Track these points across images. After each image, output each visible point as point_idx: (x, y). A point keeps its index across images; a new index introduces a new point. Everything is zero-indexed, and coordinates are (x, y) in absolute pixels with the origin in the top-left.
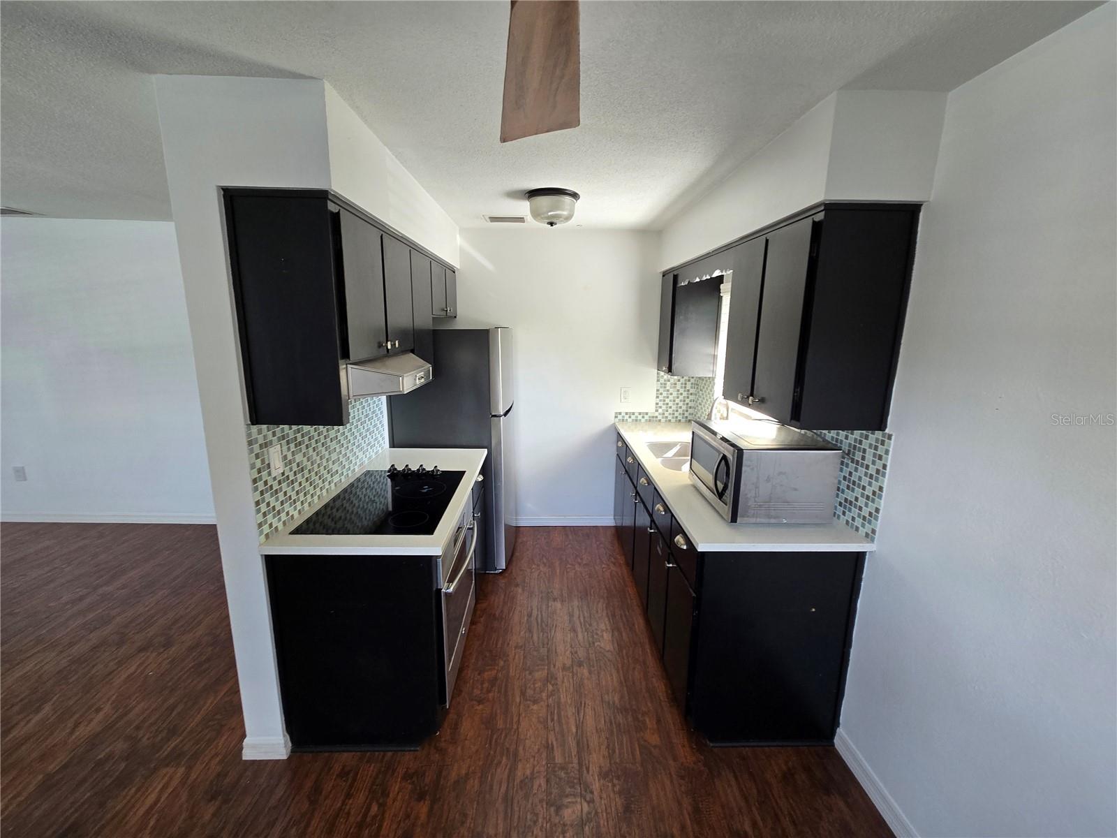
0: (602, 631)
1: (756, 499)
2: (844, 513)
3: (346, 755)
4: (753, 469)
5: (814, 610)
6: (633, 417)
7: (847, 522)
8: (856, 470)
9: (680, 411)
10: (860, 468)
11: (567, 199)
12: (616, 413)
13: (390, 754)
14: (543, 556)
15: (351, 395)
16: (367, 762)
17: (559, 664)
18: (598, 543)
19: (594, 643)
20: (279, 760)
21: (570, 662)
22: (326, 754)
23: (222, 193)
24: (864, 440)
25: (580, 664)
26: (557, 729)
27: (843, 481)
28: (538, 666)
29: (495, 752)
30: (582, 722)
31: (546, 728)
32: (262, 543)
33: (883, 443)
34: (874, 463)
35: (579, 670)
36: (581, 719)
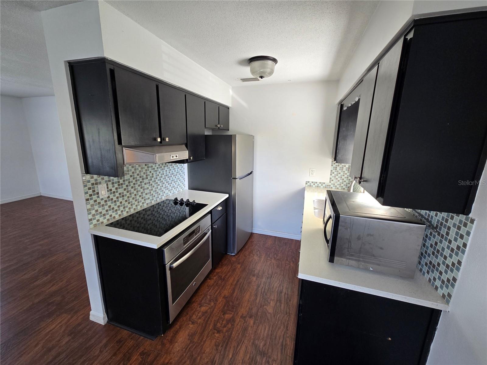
0: (271, 300)
1: (349, 250)
2: (428, 272)
3: (125, 331)
4: (347, 229)
5: (390, 339)
6: (316, 185)
7: (430, 280)
8: (441, 242)
9: (345, 183)
10: (444, 241)
11: (270, 62)
12: (306, 182)
13: (142, 337)
14: (259, 250)
15: (125, 162)
16: (131, 339)
17: (240, 314)
18: (289, 249)
19: (263, 306)
20: (101, 324)
21: (246, 314)
22: (119, 328)
23: (68, 64)
24: (450, 220)
25: (251, 317)
26: (222, 353)
27: (430, 248)
28: (229, 311)
29: (186, 355)
30: (237, 353)
31: (217, 350)
32: (91, 228)
33: (465, 225)
34: (456, 240)
35: (249, 320)
36: (237, 351)
